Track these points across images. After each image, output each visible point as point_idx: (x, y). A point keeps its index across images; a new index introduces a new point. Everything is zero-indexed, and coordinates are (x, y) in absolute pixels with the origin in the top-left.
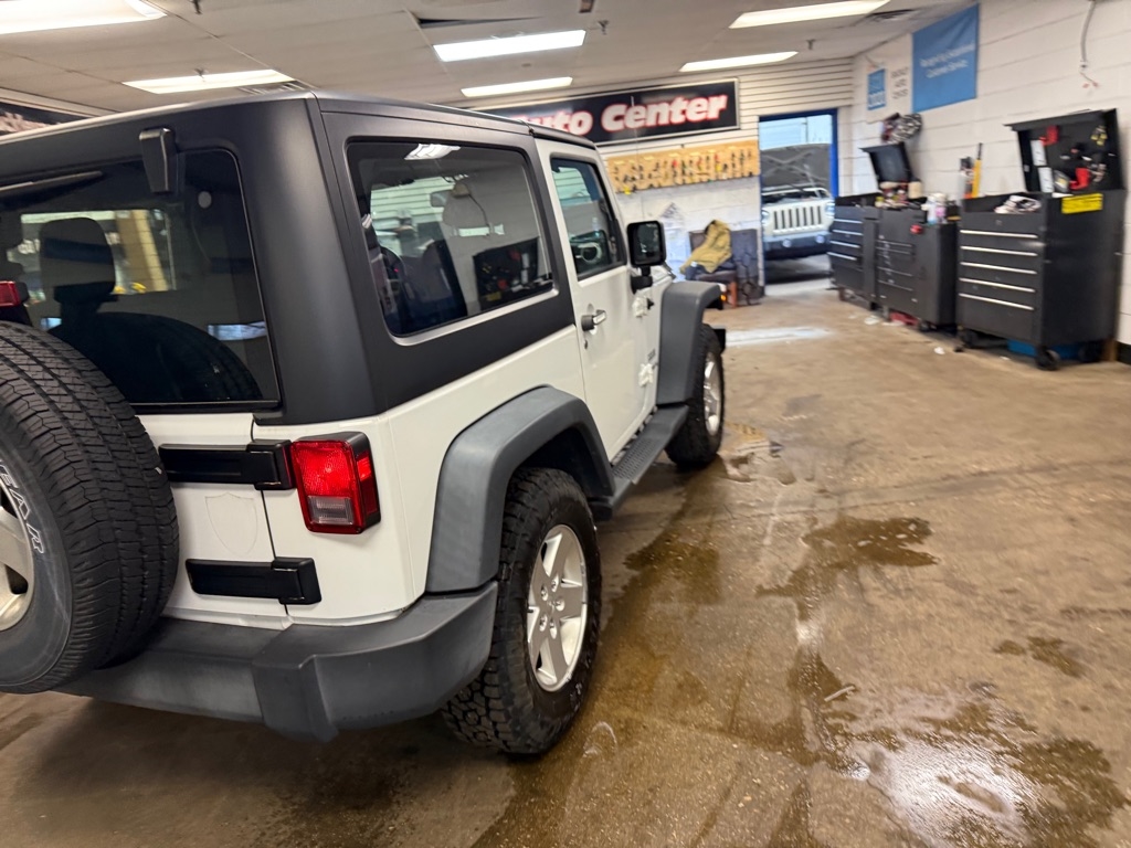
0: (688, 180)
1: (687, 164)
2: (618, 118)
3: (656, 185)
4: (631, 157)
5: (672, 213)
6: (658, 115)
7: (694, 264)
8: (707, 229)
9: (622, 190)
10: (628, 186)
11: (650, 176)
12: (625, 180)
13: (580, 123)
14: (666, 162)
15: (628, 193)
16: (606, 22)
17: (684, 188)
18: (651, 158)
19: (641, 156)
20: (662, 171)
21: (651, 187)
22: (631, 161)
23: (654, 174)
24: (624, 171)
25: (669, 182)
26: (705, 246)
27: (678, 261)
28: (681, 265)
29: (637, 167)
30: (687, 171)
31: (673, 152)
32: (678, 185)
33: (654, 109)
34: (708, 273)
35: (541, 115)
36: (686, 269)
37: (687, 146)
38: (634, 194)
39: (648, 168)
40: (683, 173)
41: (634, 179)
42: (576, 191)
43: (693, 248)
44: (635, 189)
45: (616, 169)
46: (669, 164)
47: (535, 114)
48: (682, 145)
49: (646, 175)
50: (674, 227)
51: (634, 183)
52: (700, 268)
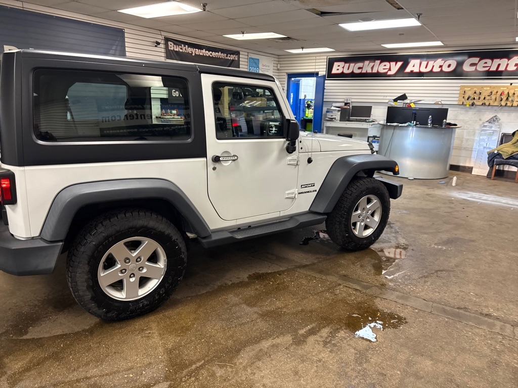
0: (509, 104)
1: (510, 95)
2: (472, 65)
3: (487, 104)
4: (475, 87)
5: (494, 121)
6: (499, 65)
7: (496, 152)
8: (514, 134)
9: (465, 103)
10: (470, 102)
11: (485, 98)
12: (468, 99)
13: (449, 66)
14: (497, 92)
15: (468, 106)
16: (421, 14)
17: (506, 108)
18: (489, 89)
19: (482, 87)
20: (493, 97)
21: (484, 104)
22: (475, 89)
23: (488, 98)
24: (469, 93)
25: (496, 104)
26: (510, 143)
27: (490, 148)
28: (488, 150)
29: (478, 92)
30: (510, 99)
31: (504, 87)
32: (501, 105)
33: (497, 62)
34: (503, 159)
35: (428, 60)
36: (490, 153)
37: (513, 85)
38: (472, 107)
39: (485, 93)
40: (507, 99)
41: (474, 99)
42: (438, 100)
43: (501, 143)
44: (473, 104)
45: (465, 92)
46: (499, 93)
47: (425, 59)
48: (511, 84)
49: (482, 98)
50: (493, 129)
51: (475, 101)
52: (499, 154)
